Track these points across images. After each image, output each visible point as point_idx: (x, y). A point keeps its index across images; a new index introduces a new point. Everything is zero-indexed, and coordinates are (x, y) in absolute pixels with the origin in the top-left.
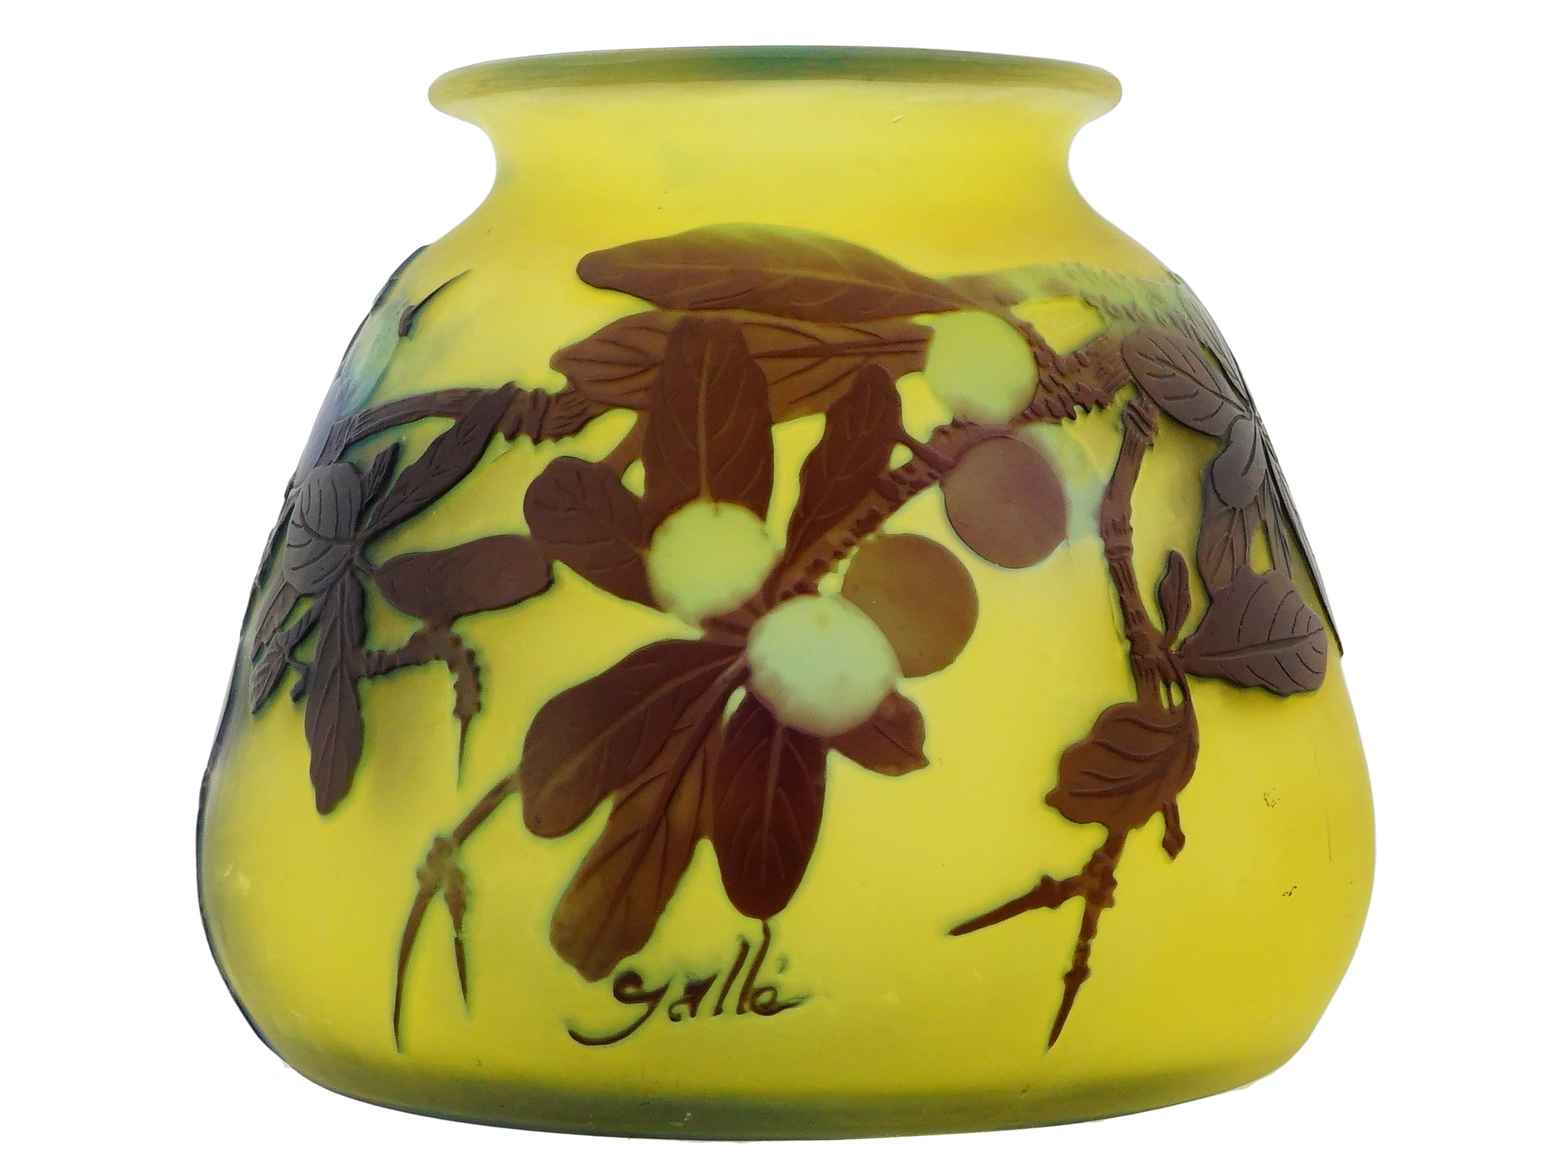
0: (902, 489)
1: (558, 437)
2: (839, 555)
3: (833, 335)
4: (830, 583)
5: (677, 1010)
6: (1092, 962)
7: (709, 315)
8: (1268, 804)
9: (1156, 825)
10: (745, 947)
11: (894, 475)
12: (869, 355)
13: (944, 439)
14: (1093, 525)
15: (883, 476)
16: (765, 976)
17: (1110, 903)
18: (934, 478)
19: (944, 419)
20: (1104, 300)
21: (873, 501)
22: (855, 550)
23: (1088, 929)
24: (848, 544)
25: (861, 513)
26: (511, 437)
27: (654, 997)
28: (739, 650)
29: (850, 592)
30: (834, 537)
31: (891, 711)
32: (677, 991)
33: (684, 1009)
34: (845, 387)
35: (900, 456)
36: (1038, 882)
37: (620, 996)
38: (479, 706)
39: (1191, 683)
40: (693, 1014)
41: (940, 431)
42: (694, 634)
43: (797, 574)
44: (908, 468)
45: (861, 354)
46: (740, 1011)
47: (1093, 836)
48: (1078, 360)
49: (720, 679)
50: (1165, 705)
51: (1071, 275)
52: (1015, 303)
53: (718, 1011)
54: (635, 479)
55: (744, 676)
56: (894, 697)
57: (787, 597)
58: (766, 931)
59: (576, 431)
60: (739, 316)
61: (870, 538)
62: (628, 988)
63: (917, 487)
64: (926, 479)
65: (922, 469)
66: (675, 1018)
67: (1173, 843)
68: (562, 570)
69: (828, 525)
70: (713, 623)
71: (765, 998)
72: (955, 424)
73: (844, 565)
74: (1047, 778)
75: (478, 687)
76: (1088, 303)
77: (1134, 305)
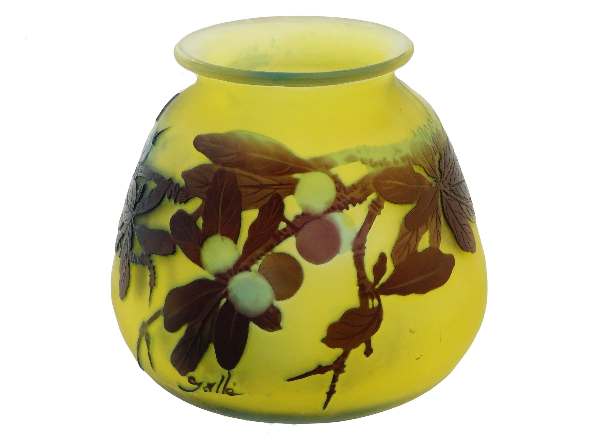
0: (282, 237)
1: (180, 203)
2: (259, 258)
3: (265, 180)
4: (255, 267)
5: (205, 389)
6: (336, 389)
7: (227, 169)
8: (411, 333)
9: (362, 347)
10: (223, 378)
11: (280, 232)
12: (276, 189)
13: (298, 220)
14: (350, 247)
15: (276, 232)
16: (230, 385)
17: (343, 372)
18: (293, 233)
19: (299, 212)
20: (371, 161)
21: (271, 241)
22: (264, 257)
23: (335, 379)
24: (262, 255)
25: (267, 244)
26: (169, 198)
27: (199, 384)
28: (225, 286)
29: (261, 271)
30: (258, 252)
31: (271, 311)
32: (205, 385)
33: (208, 389)
34: (267, 199)
35: (283, 225)
36: (317, 366)
37: (189, 381)
38: (155, 285)
39: (382, 297)
40: (210, 391)
41: (297, 217)
42: (212, 278)
43: (245, 264)
44: (284, 230)
45: (273, 188)
46: (223, 393)
47: (339, 351)
48: (354, 187)
49: (219, 294)
50: (371, 306)
51: (359, 152)
52: (332, 167)
53: (217, 392)
54: (200, 222)
55: (226, 295)
56: (272, 306)
57: (241, 271)
58: (229, 374)
59: (186, 202)
60: (237, 170)
61: (269, 253)
62: (192, 380)
63: (287, 236)
64: (291, 234)
65: (289, 230)
66: (206, 391)
67: (368, 352)
68: (178, 249)
69: (257, 248)
70: (218, 275)
71: (230, 391)
72: (303, 214)
73: (260, 262)
74: (323, 333)
75: (155, 278)
76: (363, 162)
77: (385, 159)
